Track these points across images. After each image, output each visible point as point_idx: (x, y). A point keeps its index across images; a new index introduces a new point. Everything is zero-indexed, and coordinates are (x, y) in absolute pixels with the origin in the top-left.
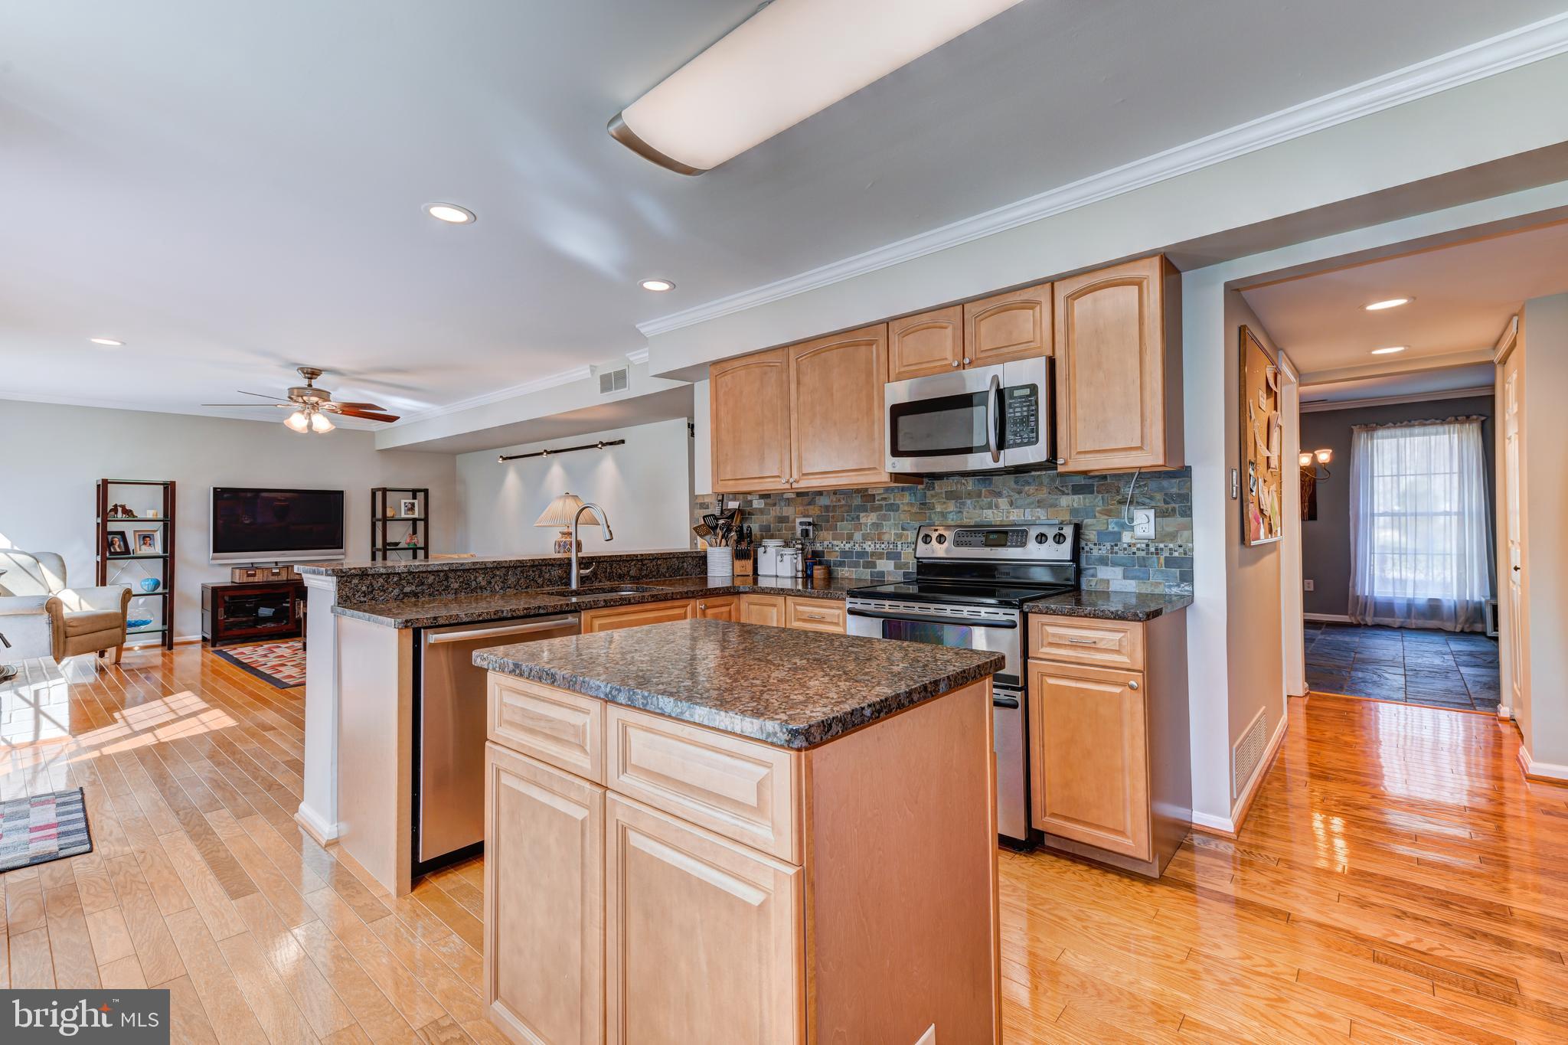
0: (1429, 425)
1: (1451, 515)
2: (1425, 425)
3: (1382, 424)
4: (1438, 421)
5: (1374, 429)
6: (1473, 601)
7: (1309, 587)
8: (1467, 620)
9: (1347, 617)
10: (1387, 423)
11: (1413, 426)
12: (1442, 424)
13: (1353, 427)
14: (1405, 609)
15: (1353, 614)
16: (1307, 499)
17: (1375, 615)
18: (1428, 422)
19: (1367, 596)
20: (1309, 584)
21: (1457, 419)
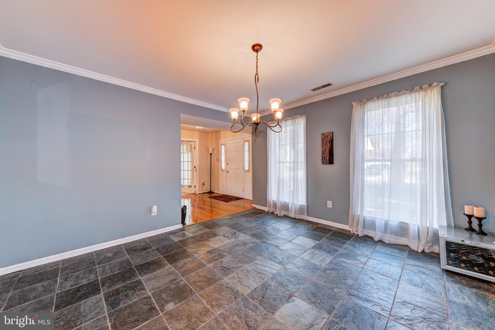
0: (401, 95)
1: (416, 161)
2: (398, 95)
3: (370, 99)
4: (408, 92)
5: (365, 103)
6: (433, 227)
7: (329, 205)
8: (427, 243)
9: (348, 226)
10: (374, 98)
11: (390, 97)
12: (410, 93)
13: (353, 103)
14: (383, 228)
15: (352, 226)
16: (328, 151)
17: (364, 227)
18: (401, 93)
19: (359, 215)
20: (329, 203)
21: (422, 88)
